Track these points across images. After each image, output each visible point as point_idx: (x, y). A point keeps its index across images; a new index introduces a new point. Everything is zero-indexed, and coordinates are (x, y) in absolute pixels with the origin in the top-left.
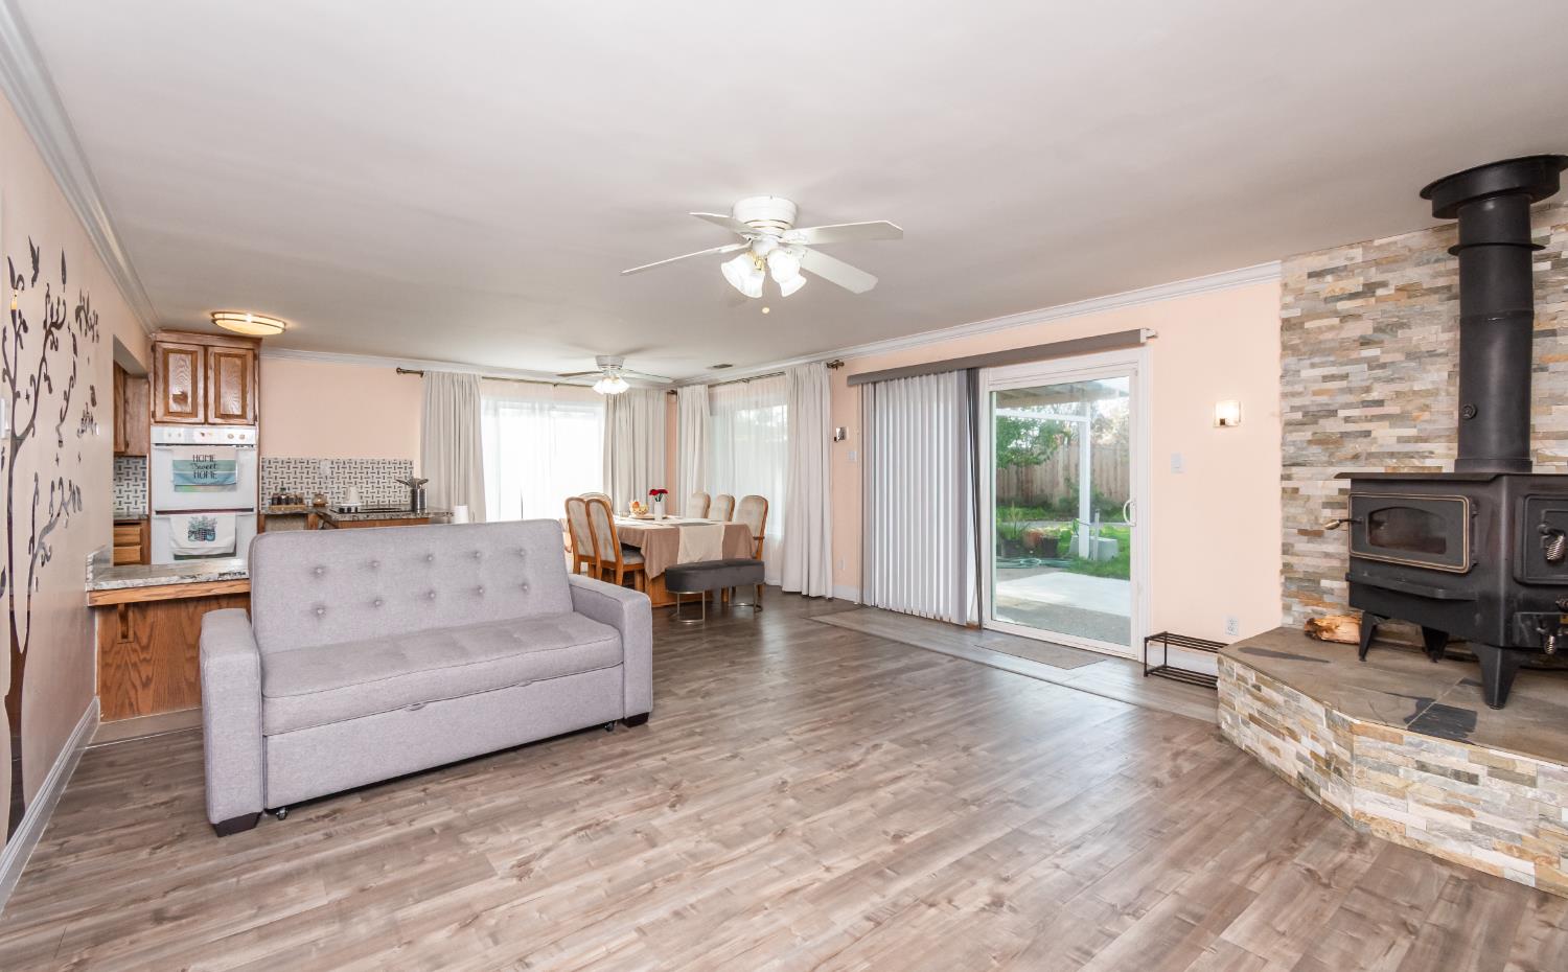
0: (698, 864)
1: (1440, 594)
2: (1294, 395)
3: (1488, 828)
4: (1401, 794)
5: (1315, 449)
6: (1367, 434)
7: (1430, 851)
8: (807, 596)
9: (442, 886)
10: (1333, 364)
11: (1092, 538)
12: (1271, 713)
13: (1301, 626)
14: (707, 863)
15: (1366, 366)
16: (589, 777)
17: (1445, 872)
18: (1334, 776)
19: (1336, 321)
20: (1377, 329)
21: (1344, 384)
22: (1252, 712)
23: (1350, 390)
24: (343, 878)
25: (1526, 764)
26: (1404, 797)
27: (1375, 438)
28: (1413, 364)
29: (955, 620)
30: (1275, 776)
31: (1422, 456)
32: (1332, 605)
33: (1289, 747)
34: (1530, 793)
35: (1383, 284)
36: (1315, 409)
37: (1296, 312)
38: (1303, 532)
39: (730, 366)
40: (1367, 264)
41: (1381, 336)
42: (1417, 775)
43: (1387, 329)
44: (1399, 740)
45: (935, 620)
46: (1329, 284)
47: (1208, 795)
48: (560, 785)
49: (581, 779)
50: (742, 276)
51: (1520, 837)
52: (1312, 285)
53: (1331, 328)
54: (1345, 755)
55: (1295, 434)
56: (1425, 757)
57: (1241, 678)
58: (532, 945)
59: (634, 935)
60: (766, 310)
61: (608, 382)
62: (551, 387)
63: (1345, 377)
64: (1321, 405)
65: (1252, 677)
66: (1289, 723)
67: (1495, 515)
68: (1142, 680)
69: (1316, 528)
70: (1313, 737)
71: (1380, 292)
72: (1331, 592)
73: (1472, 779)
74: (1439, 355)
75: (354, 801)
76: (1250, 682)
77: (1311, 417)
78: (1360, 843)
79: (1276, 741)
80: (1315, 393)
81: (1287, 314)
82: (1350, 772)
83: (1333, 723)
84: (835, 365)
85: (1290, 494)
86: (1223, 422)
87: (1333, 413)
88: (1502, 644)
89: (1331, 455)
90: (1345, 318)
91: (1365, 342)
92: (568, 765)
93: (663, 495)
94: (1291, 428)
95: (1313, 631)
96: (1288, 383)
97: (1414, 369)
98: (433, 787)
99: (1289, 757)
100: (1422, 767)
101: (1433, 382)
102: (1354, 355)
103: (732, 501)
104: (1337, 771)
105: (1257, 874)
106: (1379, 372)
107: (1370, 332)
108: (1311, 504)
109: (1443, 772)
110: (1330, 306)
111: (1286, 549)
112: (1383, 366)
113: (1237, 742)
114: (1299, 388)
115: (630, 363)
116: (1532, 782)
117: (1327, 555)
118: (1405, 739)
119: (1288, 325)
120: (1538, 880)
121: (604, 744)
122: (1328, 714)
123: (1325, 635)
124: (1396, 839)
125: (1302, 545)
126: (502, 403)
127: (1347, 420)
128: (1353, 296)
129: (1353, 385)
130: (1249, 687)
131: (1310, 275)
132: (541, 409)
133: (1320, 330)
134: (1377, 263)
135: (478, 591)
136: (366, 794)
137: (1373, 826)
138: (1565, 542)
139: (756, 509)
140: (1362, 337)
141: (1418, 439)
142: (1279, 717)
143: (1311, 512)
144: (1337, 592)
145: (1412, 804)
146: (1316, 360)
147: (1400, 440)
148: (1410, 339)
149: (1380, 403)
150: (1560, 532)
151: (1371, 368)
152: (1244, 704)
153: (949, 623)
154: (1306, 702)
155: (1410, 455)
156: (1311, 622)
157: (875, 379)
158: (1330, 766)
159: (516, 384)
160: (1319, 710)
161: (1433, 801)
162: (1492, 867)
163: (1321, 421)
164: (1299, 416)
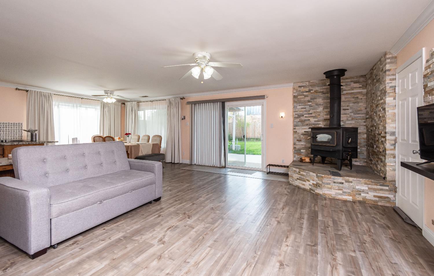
0: (209, 229)
1: (331, 150)
2: (296, 111)
3: (345, 192)
4: (331, 188)
5: (300, 123)
6: (309, 120)
7: (336, 198)
8: (174, 163)
9: (141, 252)
10: (303, 105)
11: (236, 145)
12: (302, 177)
13: (299, 159)
14: (212, 229)
15: (309, 106)
16: (157, 216)
17: (340, 201)
18: (318, 187)
19: (303, 97)
20: (311, 99)
21: (305, 110)
22: (297, 177)
23: (306, 111)
24: (102, 258)
25: (351, 179)
26: (331, 189)
27: (310, 121)
28: (317, 106)
29: (218, 166)
30: (304, 190)
31: (319, 124)
32: (303, 155)
33: (307, 183)
34: (351, 184)
35: (312, 90)
36: (299, 114)
37: (296, 94)
38: (297, 140)
39: (147, 96)
40: (309, 86)
41: (311, 100)
42: (334, 184)
43: (313, 99)
44: (330, 178)
45: (213, 166)
46: (302, 89)
47: (296, 195)
48: (149, 220)
49: (155, 217)
50: (195, 72)
51: (350, 192)
52: (299, 89)
53: (303, 98)
54: (321, 183)
55: (296, 120)
56: (335, 181)
57: (294, 171)
58: (184, 258)
59: (209, 248)
60: (202, 82)
61: (109, 99)
62: (80, 99)
63: (305, 108)
64: (301, 114)
65: (298, 170)
66: (307, 178)
67: (340, 135)
68: (266, 175)
69: (300, 139)
70: (313, 180)
71: (311, 91)
72: (302, 152)
73: (342, 183)
74: (321, 105)
75: (80, 238)
76: (297, 171)
77: (299, 116)
78: (325, 199)
79: (304, 183)
80: (300, 111)
81: (294, 94)
82: (322, 186)
83: (317, 177)
84: (182, 99)
85: (295, 132)
86: (282, 117)
87: (303, 116)
88: (341, 159)
89: (303, 124)
90: (305, 96)
91: (309, 101)
92: (147, 214)
93: (130, 135)
94: (295, 118)
95: (301, 161)
96: (295, 109)
97: (317, 107)
98: (106, 228)
99: (307, 185)
100: (334, 182)
101: (320, 110)
102: (307, 104)
103: (149, 137)
104: (319, 186)
105: (315, 207)
106: (311, 108)
107: (310, 99)
108: (299, 134)
109: (338, 183)
110: (303, 93)
111: (294, 144)
112: (312, 106)
113: (294, 185)
114: (297, 110)
115: (116, 93)
116: (351, 182)
117: (302, 145)
118: (332, 178)
119: (295, 97)
120: (353, 200)
121: (153, 207)
122: (317, 175)
123: (304, 161)
124: (330, 197)
125: (297, 143)
126: (61, 104)
127: (306, 117)
128: (307, 92)
129: (307, 110)
130: (297, 172)
131: (299, 87)
132: (77, 107)
133: (301, 98)
134: (311, 86)
135: (101, 164)
136: (83, 235)
137: (326, 195)
138: (351, 139)
139: (158, 139)
140: (308, 100)
141: (318, 121)
142: (304, 178)
143: (299, 136)
144: (304, 152)
145: (333, 190)
146: (300, 104)
147: (315, 121)
148: (317, 101)
149: (311, 114)
150: (350, 138)
151: (310, 107)
152: (296, 176)
153: (217, 167)
154: (311, 173)
155: (316, 124)
156: (301, 159)
157: (195, 103)
158: (317, 185)
159: (67, 98)
160: (315, 174)
161: (336, 189)
162: (346, 199)
163: (301, 117)
164: (297, 116)
